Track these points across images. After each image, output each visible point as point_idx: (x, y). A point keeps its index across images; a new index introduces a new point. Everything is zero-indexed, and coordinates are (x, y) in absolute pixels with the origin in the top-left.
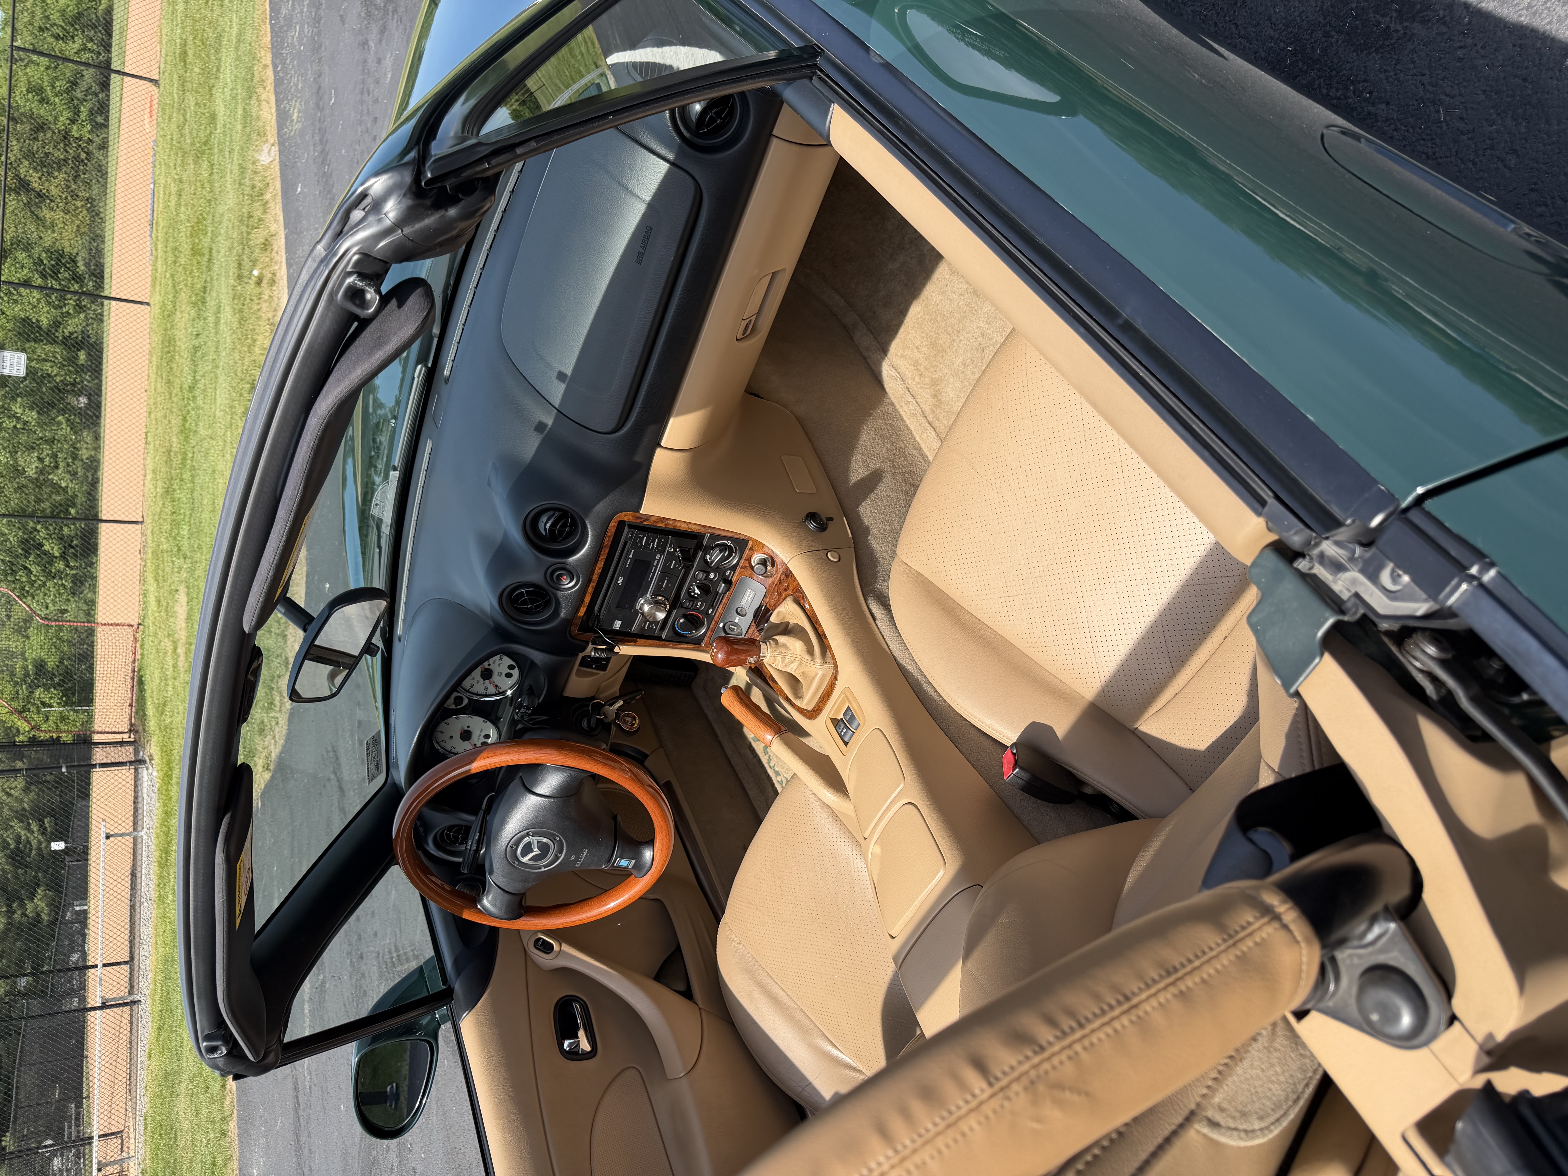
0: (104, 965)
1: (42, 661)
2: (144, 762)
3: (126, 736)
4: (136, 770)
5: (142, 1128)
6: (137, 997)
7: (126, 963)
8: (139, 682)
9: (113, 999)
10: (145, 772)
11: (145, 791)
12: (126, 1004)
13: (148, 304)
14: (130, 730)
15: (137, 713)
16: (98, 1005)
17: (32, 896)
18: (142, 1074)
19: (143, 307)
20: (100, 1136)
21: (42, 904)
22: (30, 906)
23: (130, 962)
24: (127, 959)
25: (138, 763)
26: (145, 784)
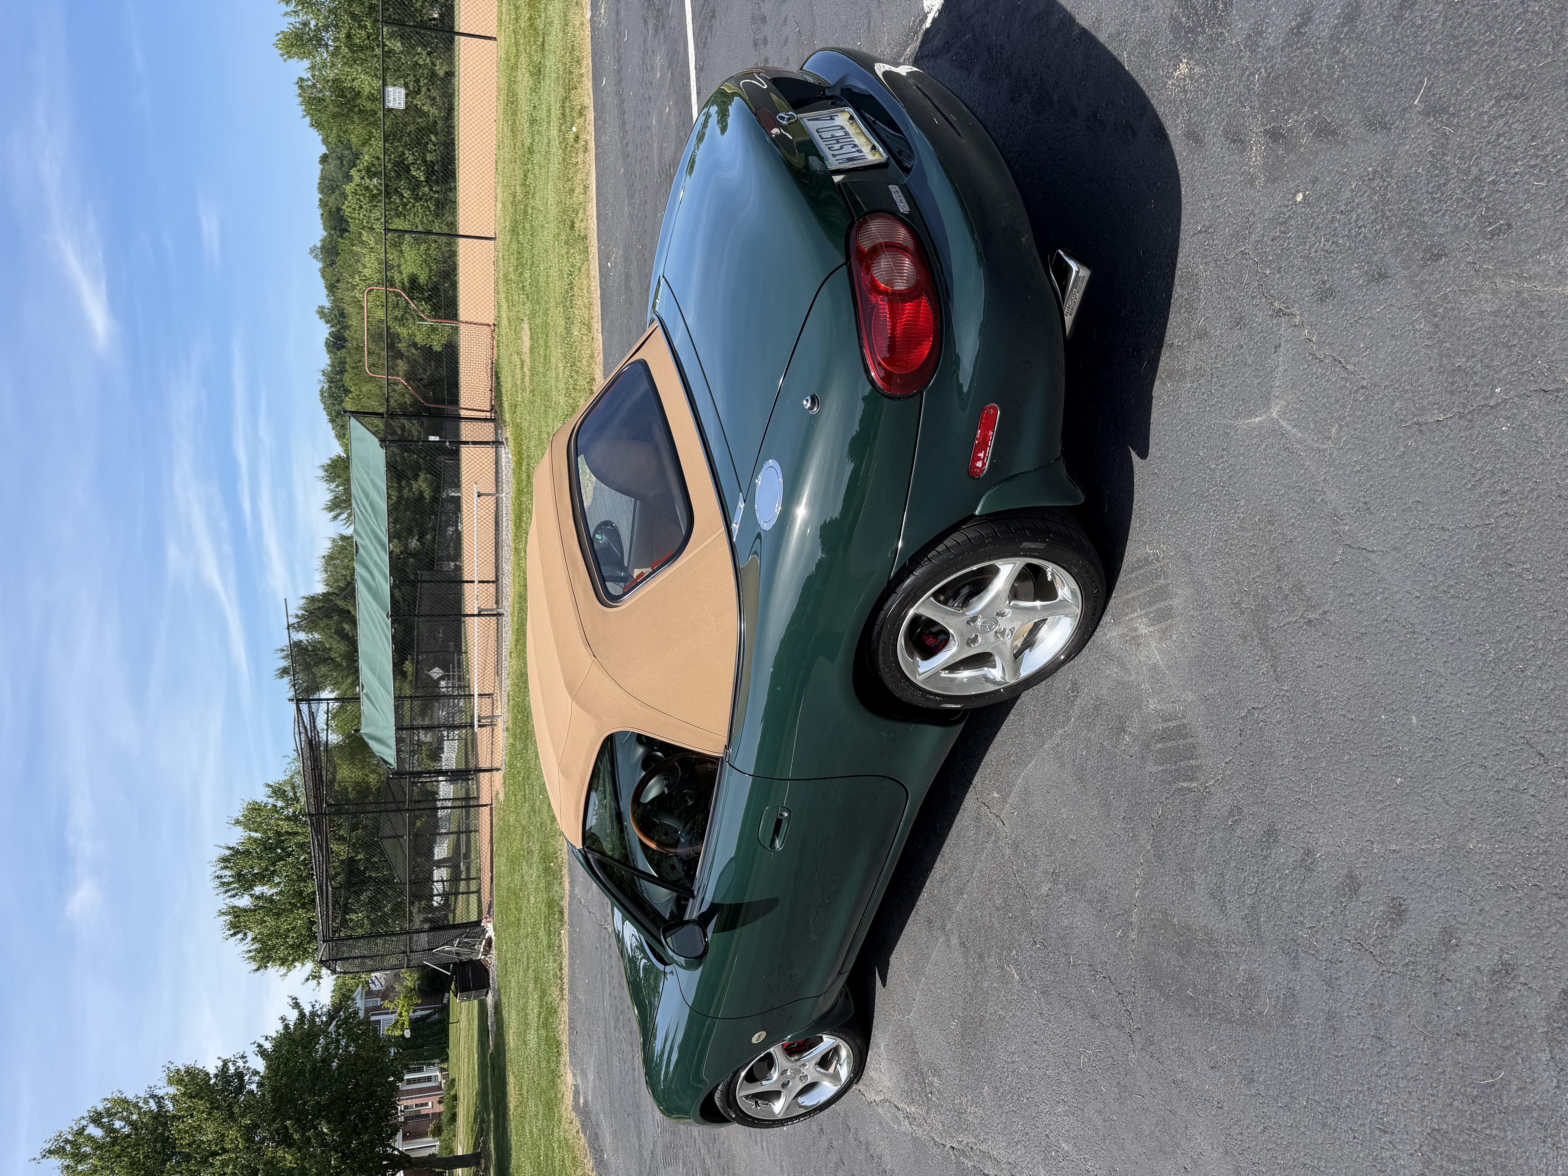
0: (480, 582)
1: (415, 275)
2: (502, 443)
3: (488, 414)
4: (496, 447)
5: (506, 699)
6: (501, 611)
7: (493, 582)
8: (496, 376)
9: (486, 610)
10: (503, 451)
11: (503, 464)
12: (494, 615)
13: (495, 39)
14: (491, 410)
15: (495, 397)
16: (476, 612)
17: (416, 477)
18: (505, 664)
19: (491, 42)
20: (479, 695)
21: (424, 485)
22: (415, 486)
23: (496, 581)
24: (494, 579)
25: (497, 443)
26: (503, 460)
